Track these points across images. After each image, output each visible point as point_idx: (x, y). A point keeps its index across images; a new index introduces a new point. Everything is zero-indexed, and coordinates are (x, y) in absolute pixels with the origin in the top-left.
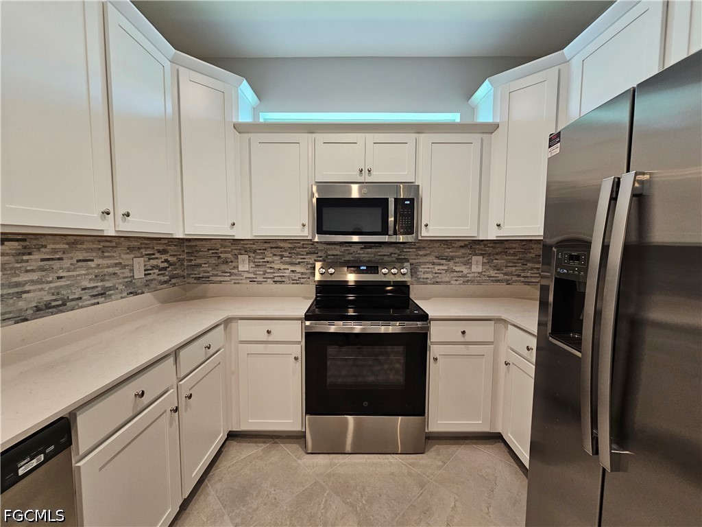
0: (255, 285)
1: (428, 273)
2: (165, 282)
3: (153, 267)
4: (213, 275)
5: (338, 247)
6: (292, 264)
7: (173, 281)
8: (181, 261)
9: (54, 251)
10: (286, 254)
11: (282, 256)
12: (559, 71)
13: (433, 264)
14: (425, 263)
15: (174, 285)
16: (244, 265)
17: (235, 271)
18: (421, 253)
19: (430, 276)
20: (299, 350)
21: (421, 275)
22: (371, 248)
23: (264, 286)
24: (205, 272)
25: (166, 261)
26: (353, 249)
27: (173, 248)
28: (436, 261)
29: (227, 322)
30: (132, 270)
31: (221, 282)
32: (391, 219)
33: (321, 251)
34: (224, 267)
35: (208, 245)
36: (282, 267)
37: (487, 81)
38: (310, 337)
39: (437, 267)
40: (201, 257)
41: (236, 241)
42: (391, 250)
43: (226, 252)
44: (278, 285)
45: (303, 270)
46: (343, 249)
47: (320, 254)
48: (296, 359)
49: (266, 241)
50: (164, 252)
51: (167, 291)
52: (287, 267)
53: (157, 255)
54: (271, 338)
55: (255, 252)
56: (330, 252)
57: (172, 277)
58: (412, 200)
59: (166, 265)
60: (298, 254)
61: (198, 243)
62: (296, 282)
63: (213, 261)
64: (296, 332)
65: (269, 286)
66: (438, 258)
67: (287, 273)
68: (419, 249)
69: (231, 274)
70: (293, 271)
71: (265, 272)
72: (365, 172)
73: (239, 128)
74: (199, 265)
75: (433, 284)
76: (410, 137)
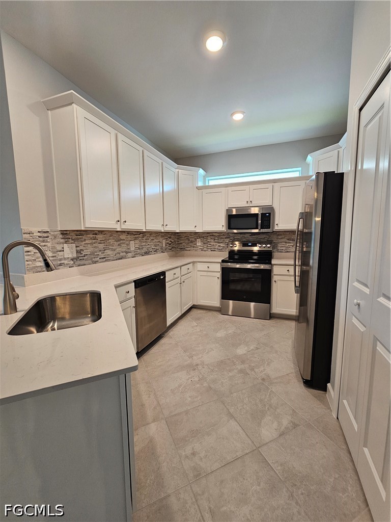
0: (203, 252)
1: (283, 247)
2: (170, 249)
3: (168, 243)
4: (187, 247)
5: (239, 235)
6: (219, 243)
7: (173, 249)
8: (175, 241)
9: (147, 237)
10: (216, 238)
11: (215, 239)
12: (339, 151)
13: (286, 242)
14: (281, 242)
15: (173, 251)
16: (199, 243)
17: (195, 246)
18: (279, 237)
19: (284, 248)
20: (219, 275)
21: (279, 248)
22: (254, 235)
23: (207, 252)
24: (184, 246)
25: (171, 241)
26: (246, 236)
27: (173, 236)
28: (287, 241)
29: (194, 263)
30: (162, 244)
31: (190, 250)
32: (260, 222)
33: (232, 237)
34: (191, 244)
35: (185, 235)
36: (215, 244)
37: (309, 156)
38: (223, 269)
39: (288, 244)
40: (182, 240)
41: (196, 233)
42: (264, 236)
43: (192, 238)
44: (213, 252)
45: (224, 246)
46: (242, 236)
47: (231, 238)
48: (218, 278)
49: (208, 233)
50: (170, 238)
51: (171, 253)
52: (216, 244)
53: (168, 239)
54: (209, 270)
55: (203, 238)
56: (235, 238)
57: (172, 248)
58: (270, 214)
59: (170, 243)
60: (221, 238)
61: (181, 234)
62: (220, 250)
63: (187, 241)
64: (218, 268)
65: (209, 252)
66: (288, 239)
67: (217, 247)
68: (278, 235)
69: (194, 247)
70: (219, 246)
71: (207, 246)
72: (249, 202)
73: (198, 188)
74: (181, 243)
75: (286, 252)
76: (270, 185)
